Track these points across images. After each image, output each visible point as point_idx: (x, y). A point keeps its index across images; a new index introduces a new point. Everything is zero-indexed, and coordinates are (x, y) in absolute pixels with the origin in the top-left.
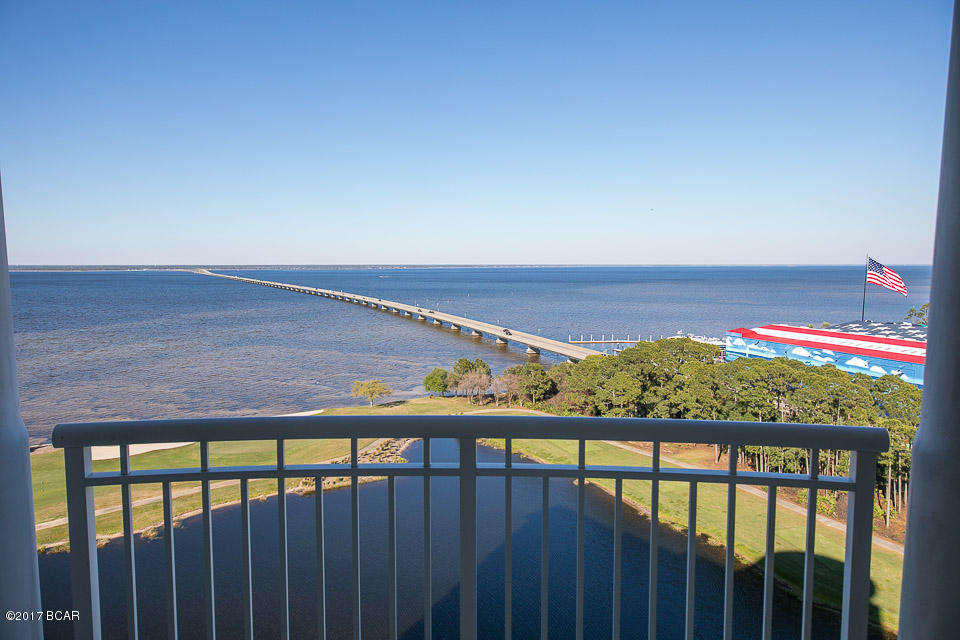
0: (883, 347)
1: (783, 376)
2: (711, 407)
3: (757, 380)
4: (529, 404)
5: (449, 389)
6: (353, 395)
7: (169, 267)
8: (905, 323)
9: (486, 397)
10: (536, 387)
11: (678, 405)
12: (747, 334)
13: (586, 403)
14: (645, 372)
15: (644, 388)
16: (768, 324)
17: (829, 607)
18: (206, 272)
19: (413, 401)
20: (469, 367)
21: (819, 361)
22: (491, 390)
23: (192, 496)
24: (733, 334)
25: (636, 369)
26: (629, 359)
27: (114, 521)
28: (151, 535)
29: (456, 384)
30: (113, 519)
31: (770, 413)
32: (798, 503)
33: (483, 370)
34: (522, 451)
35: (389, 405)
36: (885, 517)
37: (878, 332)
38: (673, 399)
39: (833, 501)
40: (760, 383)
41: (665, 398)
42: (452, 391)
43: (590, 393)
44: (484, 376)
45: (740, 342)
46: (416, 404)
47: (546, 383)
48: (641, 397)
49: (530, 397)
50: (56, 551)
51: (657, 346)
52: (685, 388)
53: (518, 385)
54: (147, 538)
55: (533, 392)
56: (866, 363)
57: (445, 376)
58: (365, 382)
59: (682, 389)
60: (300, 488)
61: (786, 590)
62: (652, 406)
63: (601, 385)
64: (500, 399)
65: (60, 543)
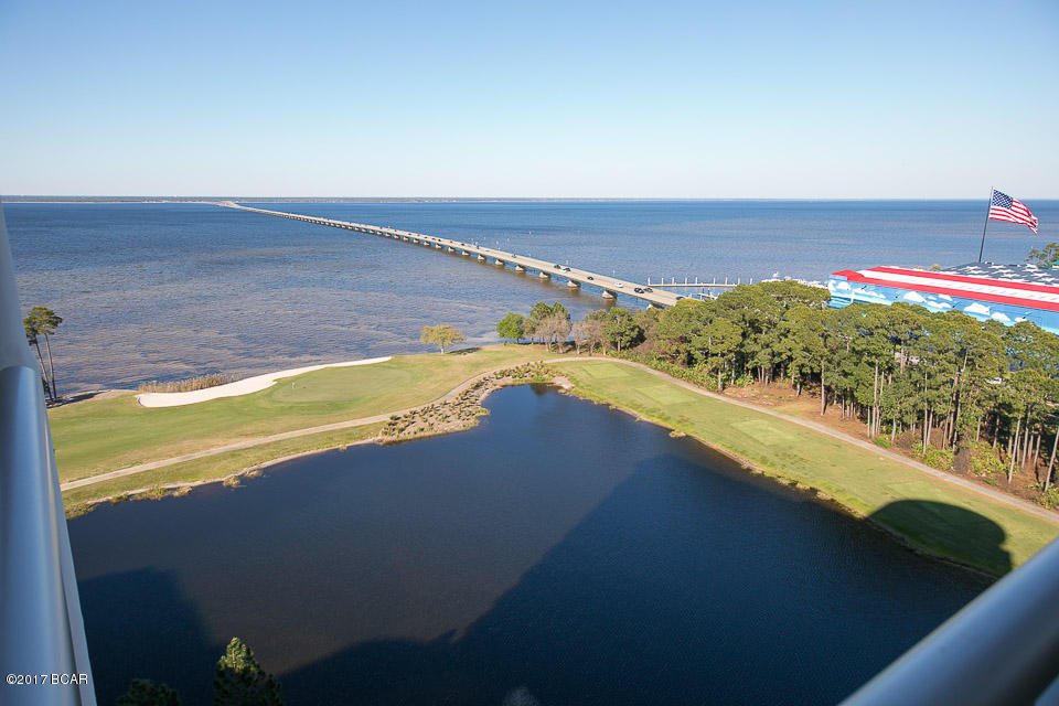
0: (1009, 292)
1: (906, 322)
2: (822, 357)
3: (877, 327)
4: (612, 352)
5: (525, 335)
6: (422, 341)
7: (191, 199)
8: (1029, 265)
9: (566, 344)
10: (622, 334)
11: (781, 354)
12: (853, 277)
13: (678, 352)
14: (747, 318)
15: (744, 335)
16: (876, 266)
17: (949, 560)
18: (233, 205)
19: (487, 348)
20: (547, 312)
21: (934, 307)
22: (572, 336)
23: (268, 444)
24: (837, 277)
25: (736, 315)
26: (729, 304)
27: (193, 469)
28: (234, 483)
29: (534, 330)
30: (191, 466)
31: (887, 362)
32: (912, 457)
33: (563, 316)
34: (611, 401)
35: (460, 352)
36: (1007, 472)
37: (999, 275)
38: (777, 347)
39: (951, 456)
40: (880, 331)
41: (768, 346)
42: (528, 338)
43: (684, 340)
44: (564, 322)
45: (844, 285)
46: (491, 352)
47: (633, 330)
48: (742, 345)
49: (615, 344)
50: (139, 498)
51: (760, 290)
52: (789, 336)
53: (601, 331)
54: (229, 487)
55: (618, 339)
56: (988, 309)
57: (520, 322)
58: (436, 328)
59: (786, 337)
60: (380, 438)
61: (902, 544)
62: (754, 354)
63: (696, 331)
64: (582, 347)
65: (142, 490)
